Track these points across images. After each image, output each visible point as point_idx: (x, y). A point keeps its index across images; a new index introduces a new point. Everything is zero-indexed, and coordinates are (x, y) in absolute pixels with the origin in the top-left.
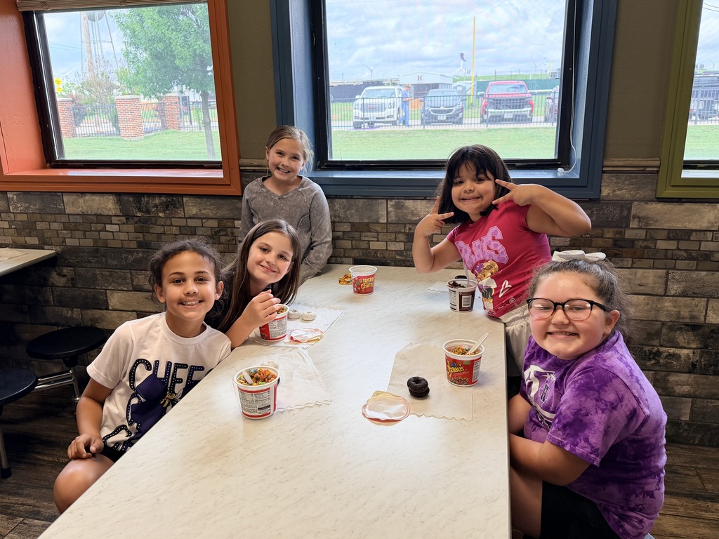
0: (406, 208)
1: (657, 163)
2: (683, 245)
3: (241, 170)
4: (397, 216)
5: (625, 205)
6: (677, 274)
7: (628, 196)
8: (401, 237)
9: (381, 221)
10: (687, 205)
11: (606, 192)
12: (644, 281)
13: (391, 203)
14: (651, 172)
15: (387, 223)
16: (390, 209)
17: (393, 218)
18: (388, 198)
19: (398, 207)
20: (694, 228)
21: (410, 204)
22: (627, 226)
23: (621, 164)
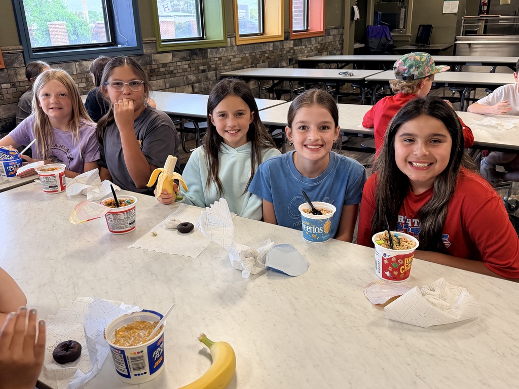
0: (84, 66)
1: (155, 39)
2: (167, 69)
3: (3, 54)
4: (80, 70)
5: (150, 56)
6: (167, 80)
7: (150, 52)
8: (84, 80)
9: (74, 73)
10: (165, 54)
11: (144, 51)
12: (160, 85)
13: (77, 63)
14: (154, 43)
15: (77, 74)
16: (77, 67)
17: (79, 71)
18: (76, 61)
19: (80, 65)
20: (168, 62)
21: (84, 63)
22: (152, 64)
23: (147, 40)
